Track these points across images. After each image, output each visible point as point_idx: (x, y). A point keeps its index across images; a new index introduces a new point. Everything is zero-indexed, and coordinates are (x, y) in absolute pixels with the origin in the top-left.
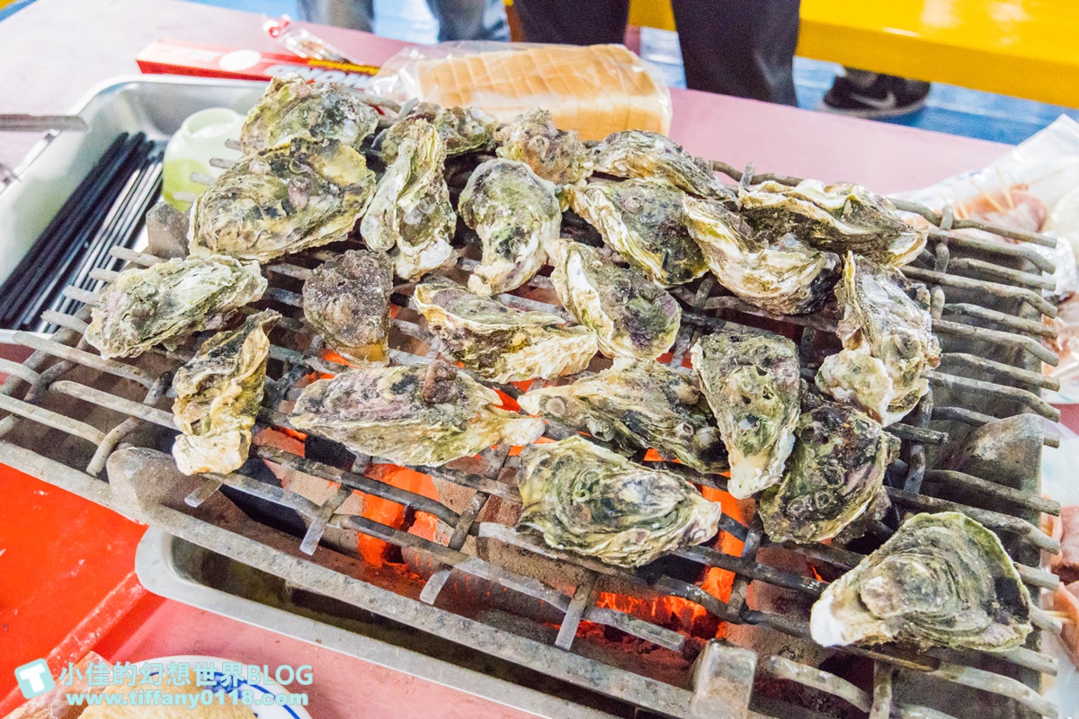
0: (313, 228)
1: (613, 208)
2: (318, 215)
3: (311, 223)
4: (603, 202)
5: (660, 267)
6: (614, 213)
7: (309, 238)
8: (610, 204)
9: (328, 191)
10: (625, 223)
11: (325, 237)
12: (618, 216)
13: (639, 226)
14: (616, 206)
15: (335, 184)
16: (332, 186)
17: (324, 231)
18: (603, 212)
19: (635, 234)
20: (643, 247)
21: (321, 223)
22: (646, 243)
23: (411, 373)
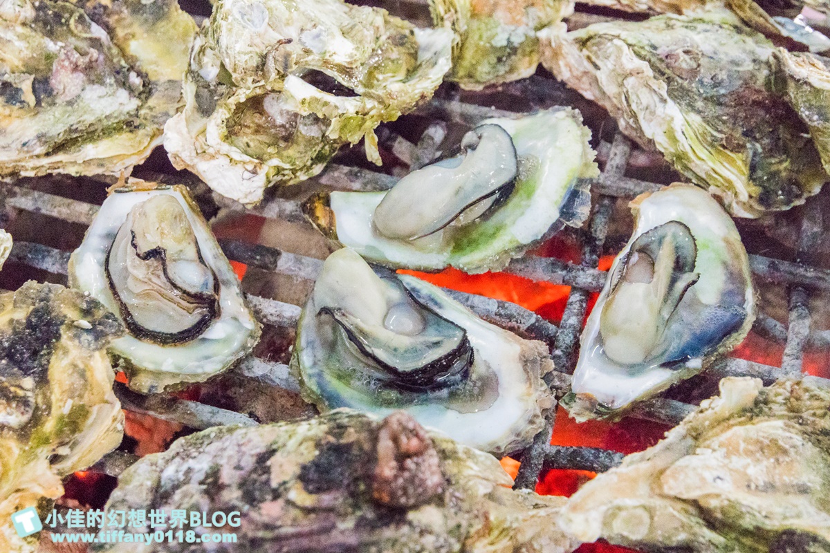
0: (74, 142)
1: (649, 72)
2: (90, 119)
3: (71, 131)
4: (631, 62)
5: (744, 178)
6: (655, 84)
7: (60, 157)
8: (645, 66)
9: (124, 84)
10: (674, 98)
11: (87, 163)
12: (663, 88)
13: (700, 104)
14: (653, 66)
15: (139, 74)
16: (133, 76)
17: (91, 151)
18: (630, 82)
19: (696, 119)
20: (712, 143)
21: (91, 134)
22: (720, 136)
23: (332, 439)
